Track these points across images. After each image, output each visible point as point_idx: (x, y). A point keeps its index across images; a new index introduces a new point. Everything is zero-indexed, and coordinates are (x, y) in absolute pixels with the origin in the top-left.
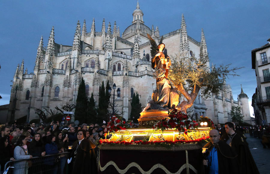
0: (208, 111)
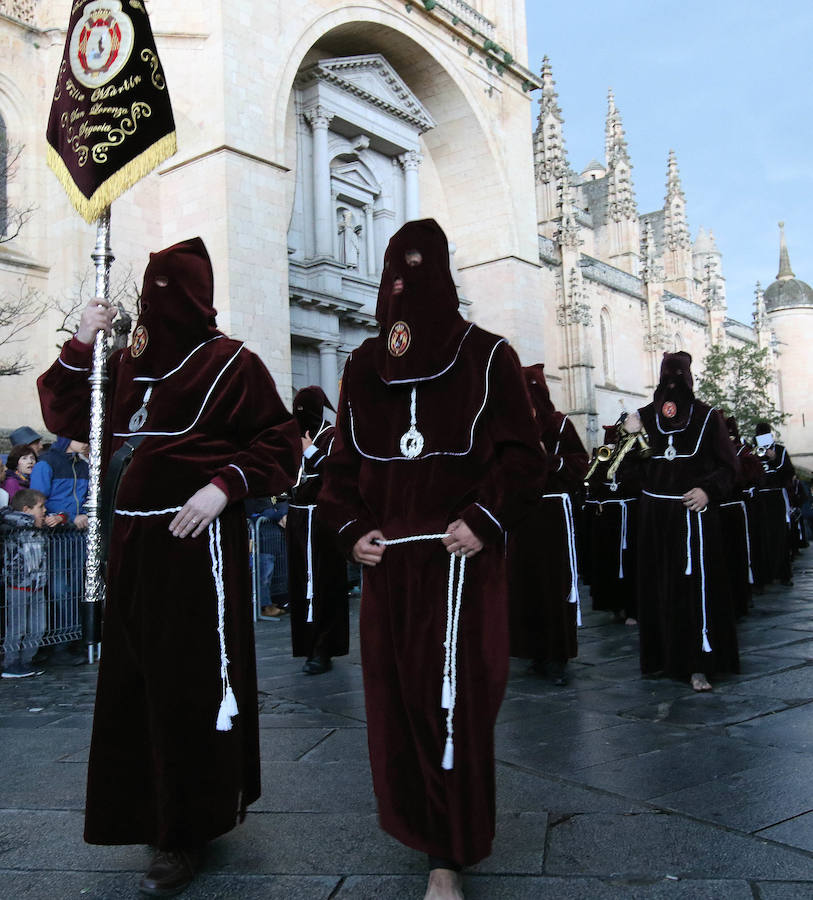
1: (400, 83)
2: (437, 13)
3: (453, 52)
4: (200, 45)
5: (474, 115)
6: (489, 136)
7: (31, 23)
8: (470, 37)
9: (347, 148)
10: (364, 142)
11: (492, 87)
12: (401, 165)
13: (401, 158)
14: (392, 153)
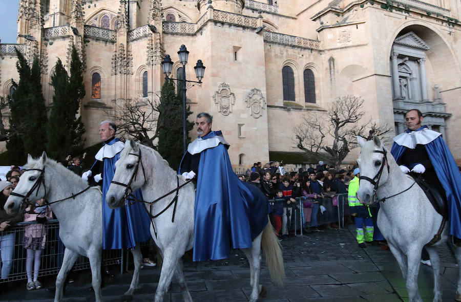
0: (454, 120)
1: (418, 38)
2: (432, 15)
3: (436, 25)
4: (365, 47)
5: (445, 43)
6: (451, 49)
7: (319, 49)
8: (443, 19)
9: (401, 61)
10: (407, 59)
11: (451, 32)
12: (419, 63)
13: (419, 61)
14: (415, 60)
